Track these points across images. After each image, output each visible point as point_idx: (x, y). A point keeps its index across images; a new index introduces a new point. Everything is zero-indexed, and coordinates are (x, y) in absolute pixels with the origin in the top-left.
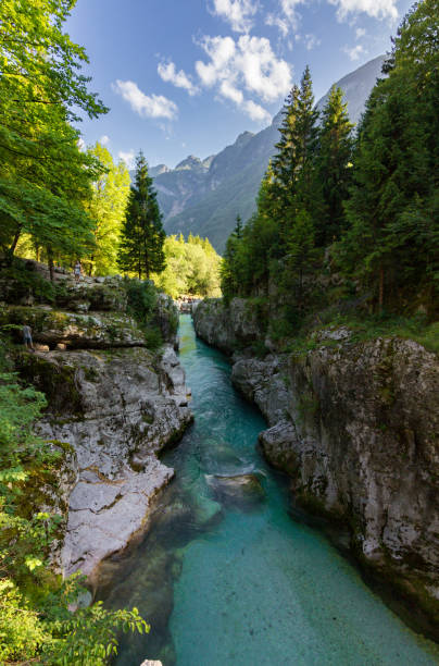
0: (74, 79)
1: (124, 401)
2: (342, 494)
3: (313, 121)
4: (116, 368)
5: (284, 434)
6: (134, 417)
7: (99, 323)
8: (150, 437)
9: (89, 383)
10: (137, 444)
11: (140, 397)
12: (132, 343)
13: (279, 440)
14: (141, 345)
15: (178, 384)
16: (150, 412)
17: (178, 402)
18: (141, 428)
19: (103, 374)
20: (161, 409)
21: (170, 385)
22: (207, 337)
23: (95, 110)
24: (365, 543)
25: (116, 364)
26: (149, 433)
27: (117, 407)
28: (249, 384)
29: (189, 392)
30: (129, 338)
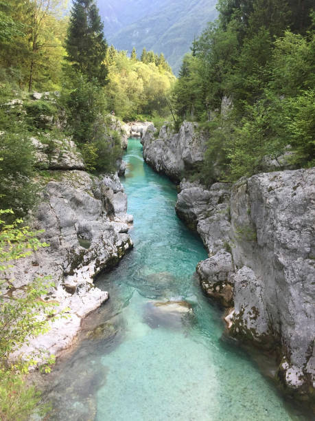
1: (60, 224)
2: (272, 324)
4: (52, 191)
5: (221, 264)
6: (69, 241)
8: (86, 261)
11: (76, 221)
12: (71, 165)
13: (215, 269)
14: (80, 169)
15: (119, 212)
16: (87, 236)
17: (117, 229)
18: (77, 252)
20: (98, 234)
21: (111, 212)
22: (155, 164)
24: (289, 371)
25: (53, 186)
26: (85, 257)
27: (53, 230)
28: (193, 213)
29: (130, 219)
30: (67, 161)
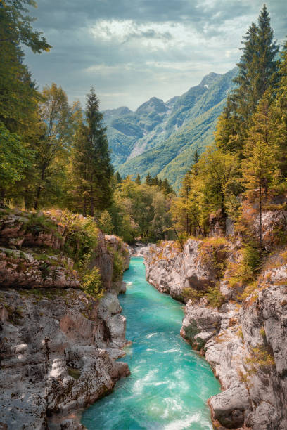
0: (20, 20)
1: (48, 348)
3: (273, 54)
4: (43, 310)
5: (235, 400)
6: (57, 368)
7: (31, 259)
8: (74, 395)
9: (11, 325)
10: (59, 402)
12: (66, 284)
14: (76, 287)
15: (117, 336)
16: (77, 364)
17: (114, 357)
18: (65, 383)
19: (28, 315)
21: (108, 336)
23: (39, 45)
25: (44, 305)
26: (74, 390)
27: (39, 356)
28: (200, 339)
30: (63, 278)
